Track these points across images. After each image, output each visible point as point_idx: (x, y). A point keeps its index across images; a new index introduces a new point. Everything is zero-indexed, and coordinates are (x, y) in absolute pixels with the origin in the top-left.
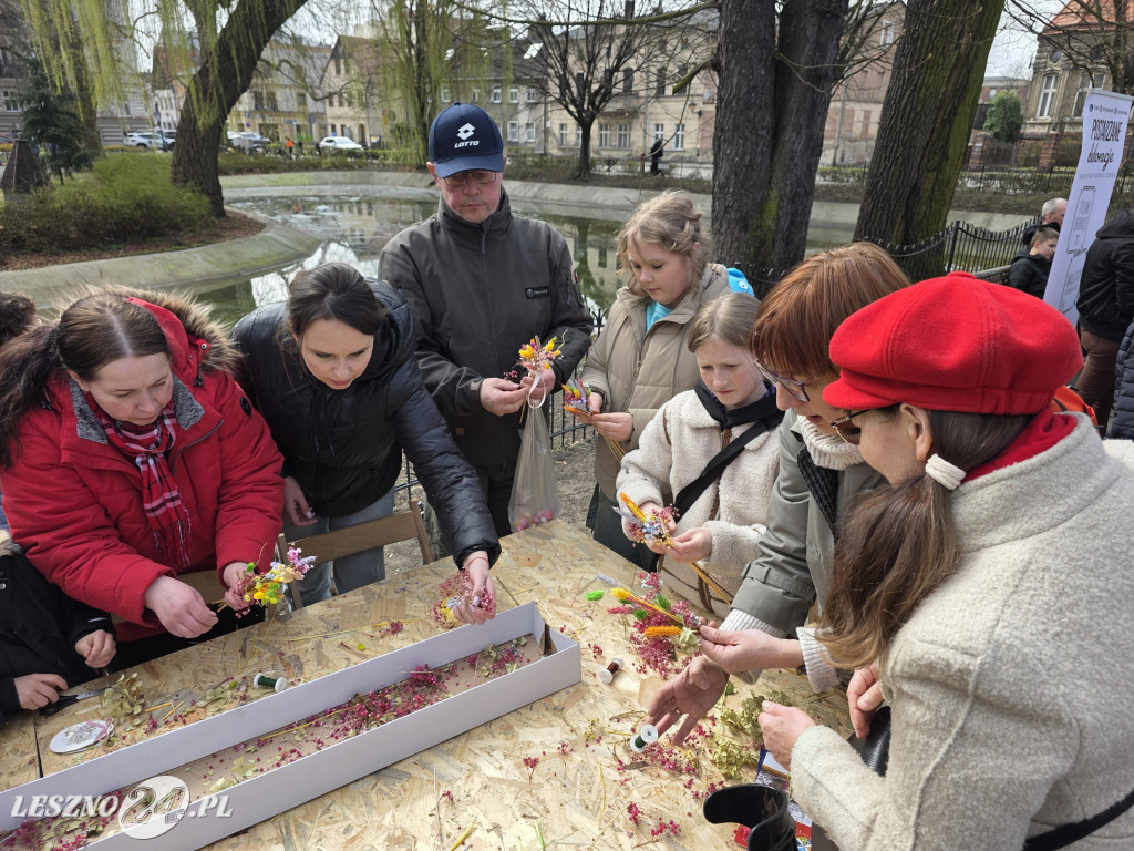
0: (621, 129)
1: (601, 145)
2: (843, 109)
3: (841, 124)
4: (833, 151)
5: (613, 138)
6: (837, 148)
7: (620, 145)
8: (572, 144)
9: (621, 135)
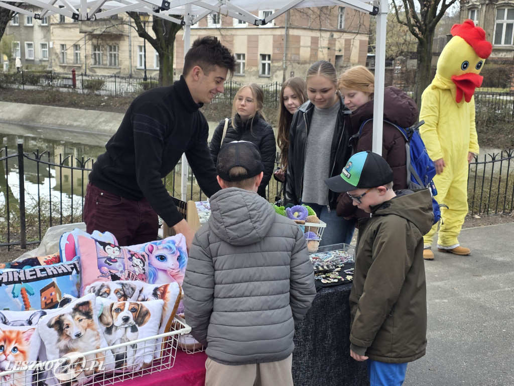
0: (111, 50)
1: (95, 64)
2: (287, 35)
3: (287, 48)
4: (282, 72)
5: (105, 58)
6: (285, 70)
7: (111, 64)
8: (71, 62)
9: (111, 55)
